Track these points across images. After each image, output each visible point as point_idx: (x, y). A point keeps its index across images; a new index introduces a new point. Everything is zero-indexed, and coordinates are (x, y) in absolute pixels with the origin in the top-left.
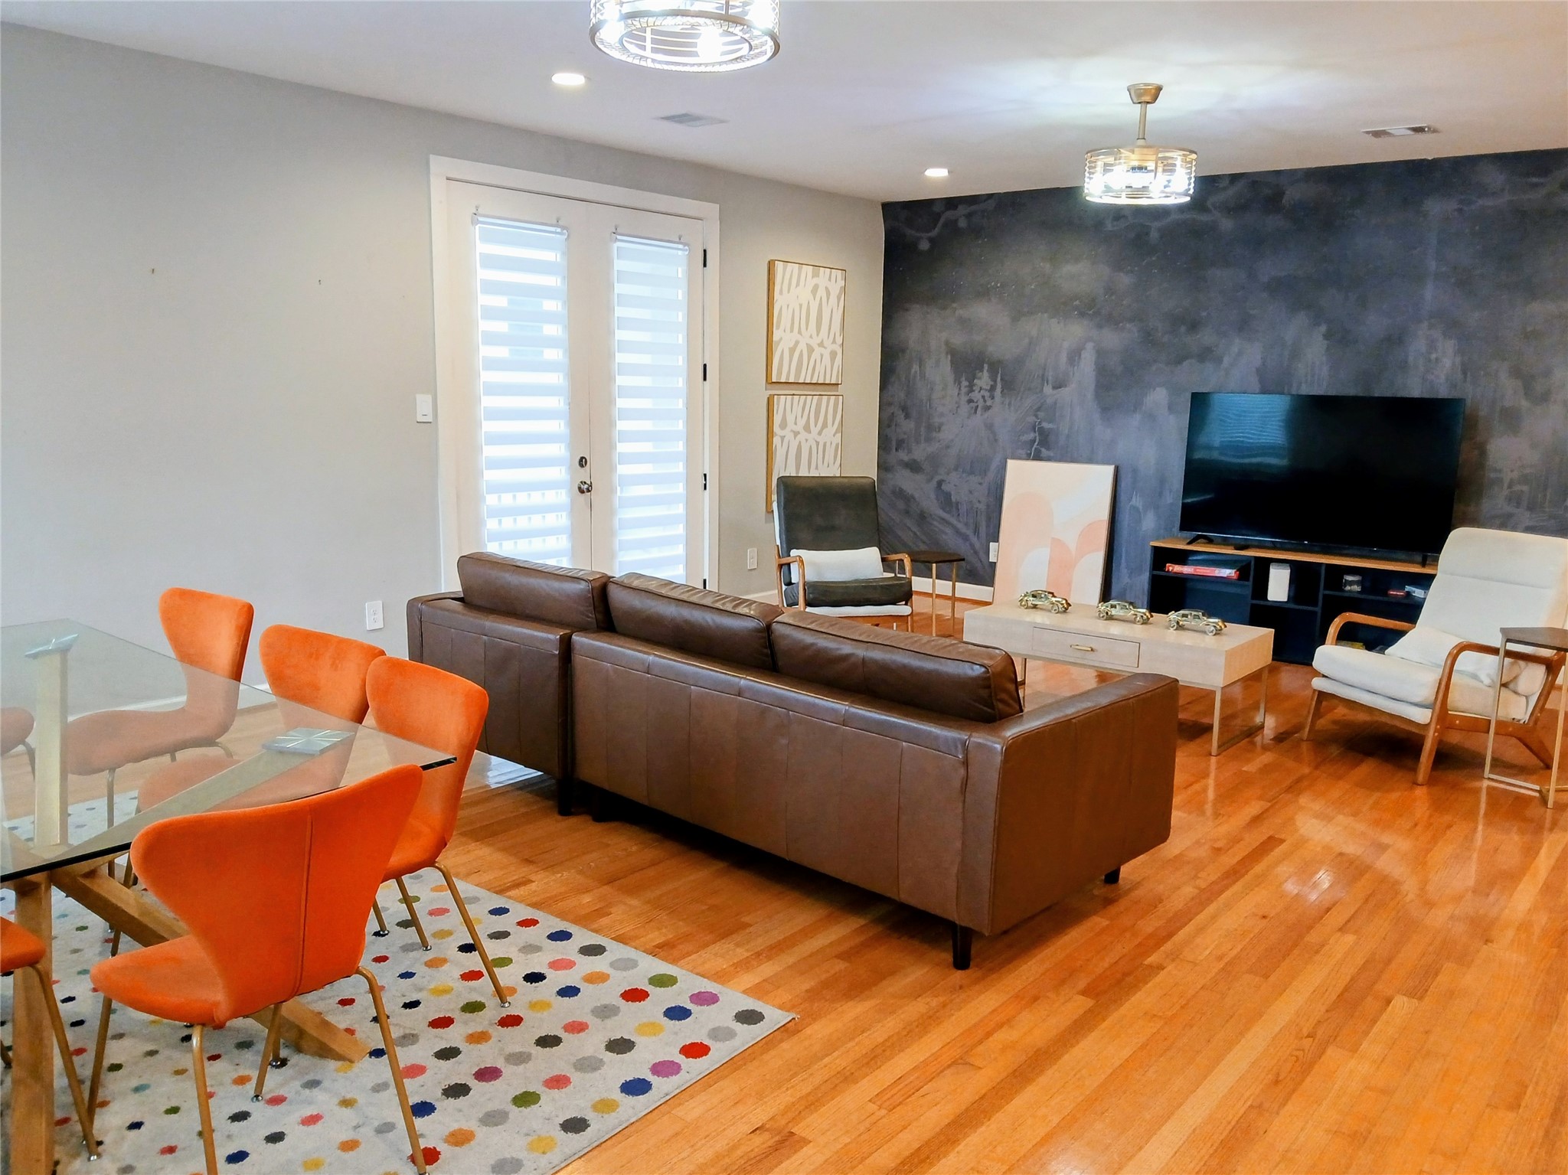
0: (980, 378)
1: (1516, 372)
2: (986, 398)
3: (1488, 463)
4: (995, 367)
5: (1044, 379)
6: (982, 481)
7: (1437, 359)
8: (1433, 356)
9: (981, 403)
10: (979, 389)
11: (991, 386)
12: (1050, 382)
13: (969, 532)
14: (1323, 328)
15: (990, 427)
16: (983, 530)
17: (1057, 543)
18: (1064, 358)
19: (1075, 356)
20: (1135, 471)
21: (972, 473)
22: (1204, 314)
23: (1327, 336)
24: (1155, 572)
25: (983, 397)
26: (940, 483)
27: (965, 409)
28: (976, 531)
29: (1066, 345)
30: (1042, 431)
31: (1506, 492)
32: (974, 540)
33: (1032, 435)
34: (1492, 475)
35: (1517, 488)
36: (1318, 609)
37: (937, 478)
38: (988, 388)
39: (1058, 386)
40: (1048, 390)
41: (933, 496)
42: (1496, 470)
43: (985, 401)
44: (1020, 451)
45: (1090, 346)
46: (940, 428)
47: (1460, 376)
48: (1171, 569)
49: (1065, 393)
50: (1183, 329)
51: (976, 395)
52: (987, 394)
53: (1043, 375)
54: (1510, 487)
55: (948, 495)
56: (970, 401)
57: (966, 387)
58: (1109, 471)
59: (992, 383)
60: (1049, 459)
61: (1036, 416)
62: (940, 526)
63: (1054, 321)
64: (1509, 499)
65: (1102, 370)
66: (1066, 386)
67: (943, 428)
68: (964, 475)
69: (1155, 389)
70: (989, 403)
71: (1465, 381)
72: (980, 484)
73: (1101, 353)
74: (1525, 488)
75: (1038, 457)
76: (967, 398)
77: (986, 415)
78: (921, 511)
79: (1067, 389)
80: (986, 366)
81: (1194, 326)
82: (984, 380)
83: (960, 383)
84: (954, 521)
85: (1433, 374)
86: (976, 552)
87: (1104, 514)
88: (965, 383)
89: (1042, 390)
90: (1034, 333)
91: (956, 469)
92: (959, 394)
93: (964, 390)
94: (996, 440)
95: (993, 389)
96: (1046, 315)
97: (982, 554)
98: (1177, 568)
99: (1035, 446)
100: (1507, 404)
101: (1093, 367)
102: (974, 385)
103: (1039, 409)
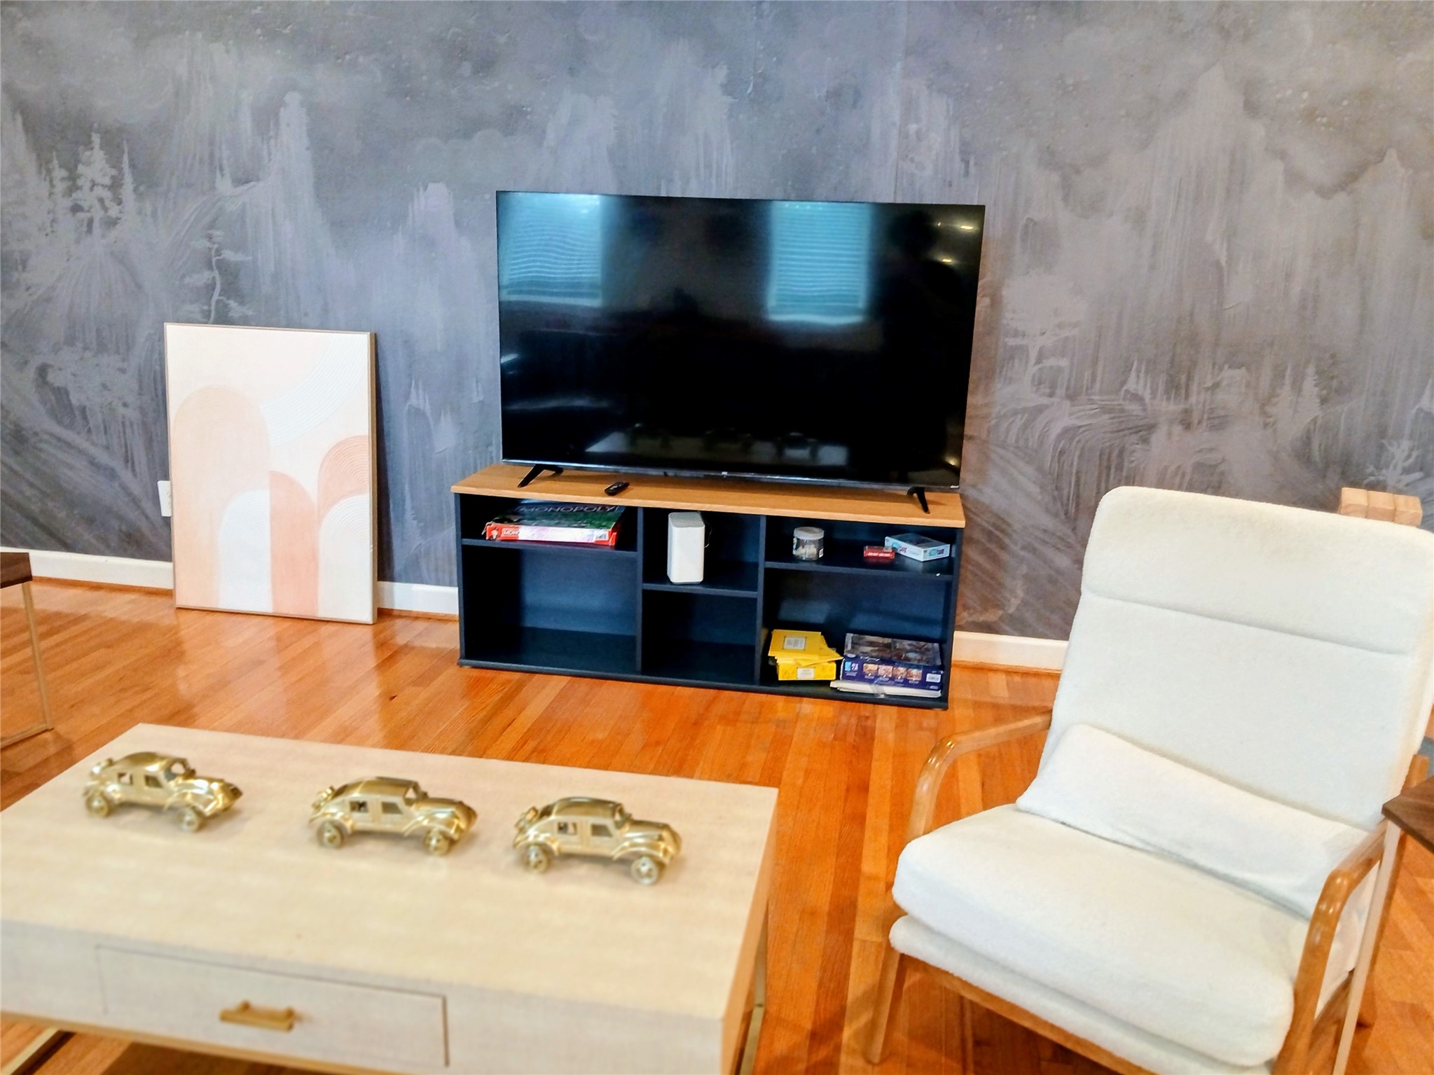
0: (88, 164)
1: (1049, 158)
2: (107, 203)
3: (1004, 322)
4: (114, 141)
5: (214, 165)
6: (125, 365)
7: (918, 132)
8: (913, 127)
9: (98, 214)
10: (88, 185)
11: (113, 177)
12: (227, 171)
13: (117, 465)
14: (722, 73)
15: (121, 258)
16: (140, 455)
17: (280, 482)
18: (246, 122)
19: (267, 118)
20: (408, 343)
21: (102, 348)
22: (502, 40)
23: (730, 88)
24: (467, 541)
25: (101, 200)
26: (43, 371)
27: (67, 225)
28: (128, 460)
29: (247, 97)
30: (223, 267)
31: (1033, 369)
32: (125, 475)
33: (206, 276)
34: (1012, 342)
35: (1051, 362)
36: (758, 594)
37: (36, 362)
38: (107, 181)
39: (242, 179)
40: (224, 186)
41: (34, 398)
42: (1016, 334)
43: (106, 209)
44: (188, 307)
45: (293, 99)
46: (24, 264)
47: (958, 165)
48: (495, 533)
49: (262, 195)
50: (466, 68)
51: (86, 197)
52: (106, 194)
53: (212, 156)
54: (1039, 361)
55: (61, 393)
56: (76, 209)
57: (63, 179)
58: (359, 343)
59: (114, 172)
60: (245, 322)
61: (210, 238)
62: (60, 455)
63: (217, 48)
64: (1038, 382)
65: (320, 144)
66: (258, 180)
67: (32, 262)
68: (88, 354)
69: (426, 188)
70: (114, 211)
71: (967, 173)
72: (123, 371)
73: (316, 114)
74: (1064, 363)
75: (223, 319)
76: (68, 203)
77: (113, 234)
78: (16, 425)
79: (261, 184)
80: (96, 139)
81: (486, 65)
82: (95, 166)
83: (49, 171)
84: (80, 441)
85: (912, 160)
86: (135, 501)
87: (363, 426)
88: (59, 173)
89: (213, 188)
90: (182, 70)
91: (70, 341)
92: (51, 194)
93: (60, 187)
94: (139, 287)
95: (115, 185)
96: (199, 35)
97: (147, 505)
98: (508, 531)
99: (216, 297)
100: (1036, 215)
101: (306, 142)
102: (79, 177)
103: (212, 225)
